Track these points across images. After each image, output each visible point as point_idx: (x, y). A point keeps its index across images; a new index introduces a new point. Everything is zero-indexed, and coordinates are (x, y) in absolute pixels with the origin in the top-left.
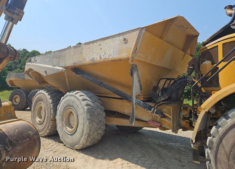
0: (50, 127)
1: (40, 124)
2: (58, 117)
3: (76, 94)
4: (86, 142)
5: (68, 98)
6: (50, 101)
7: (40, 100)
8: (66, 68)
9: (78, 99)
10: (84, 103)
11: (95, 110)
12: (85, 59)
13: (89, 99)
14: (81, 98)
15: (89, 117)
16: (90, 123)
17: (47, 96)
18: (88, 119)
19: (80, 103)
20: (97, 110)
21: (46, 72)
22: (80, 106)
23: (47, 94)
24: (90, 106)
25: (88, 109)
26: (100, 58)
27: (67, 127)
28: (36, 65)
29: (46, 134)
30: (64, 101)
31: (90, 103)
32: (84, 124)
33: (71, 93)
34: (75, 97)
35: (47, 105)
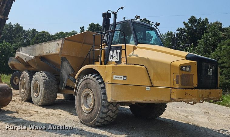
0: (28, 94)
1: (23, 93)
2: (32, 88)
3: (40, 73)
4: (43, 101)
5: (36, 75)
6: (29, 78)
7: (23, 77)
8: (36, 57)
9: (40, 76)
10: (43, 78)
11: (49, 83)
12: (44, 53)
13: (47, 77)
14: (41, 75)
15: (44, 86)
16: (44, 90)
17: (27, 75)
18: (44, 88)
19: (41, 78)
20: (51, 83)
21: (26, 59)
22: (41, 80)
23: (27, 73)
24: (46, 80)
25: (44, 82)
26: (50, 52)
27: (35, 93)
28: (21, 54)
29: (26, 99)
30: (34, 77)
31: (46, 78)
32: (42, 90)
33: (38, 73)
34: (39, 75)
35: (27, 81)
